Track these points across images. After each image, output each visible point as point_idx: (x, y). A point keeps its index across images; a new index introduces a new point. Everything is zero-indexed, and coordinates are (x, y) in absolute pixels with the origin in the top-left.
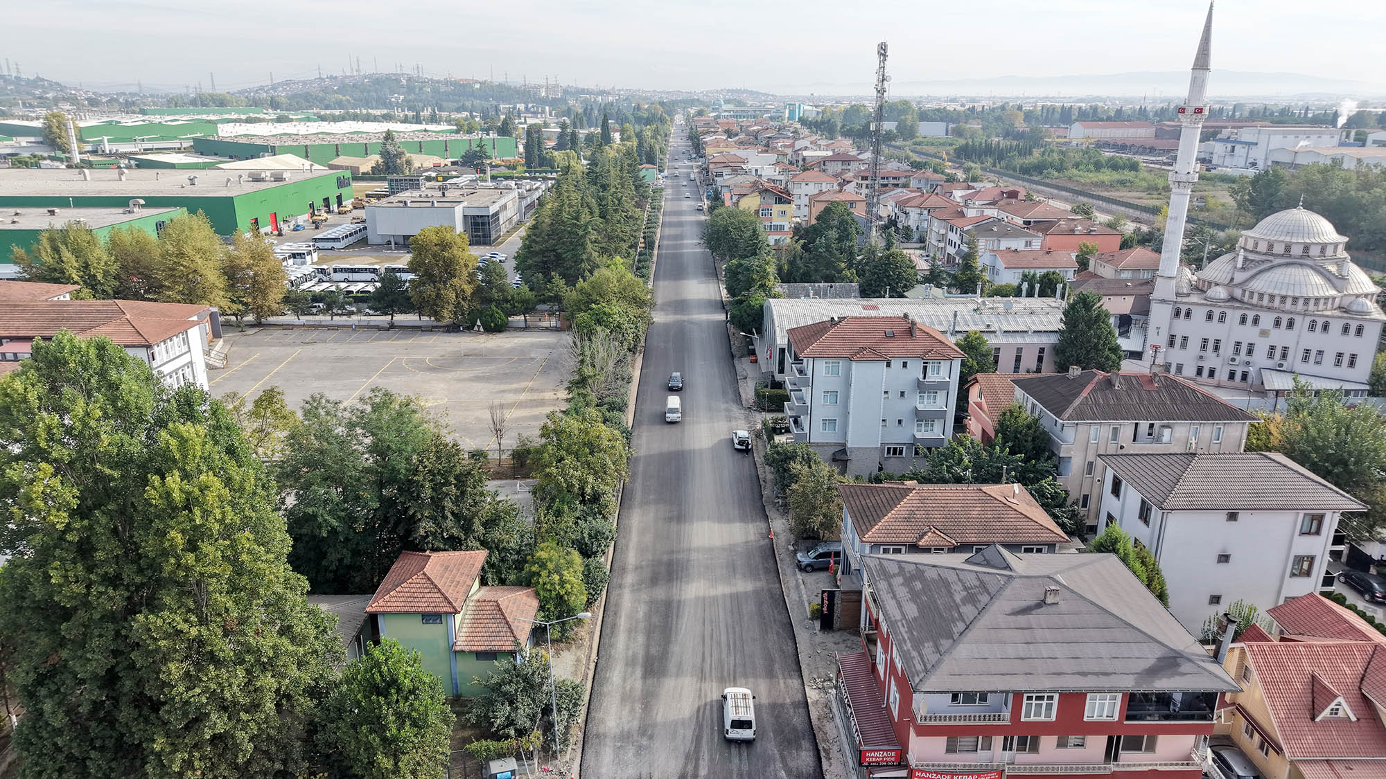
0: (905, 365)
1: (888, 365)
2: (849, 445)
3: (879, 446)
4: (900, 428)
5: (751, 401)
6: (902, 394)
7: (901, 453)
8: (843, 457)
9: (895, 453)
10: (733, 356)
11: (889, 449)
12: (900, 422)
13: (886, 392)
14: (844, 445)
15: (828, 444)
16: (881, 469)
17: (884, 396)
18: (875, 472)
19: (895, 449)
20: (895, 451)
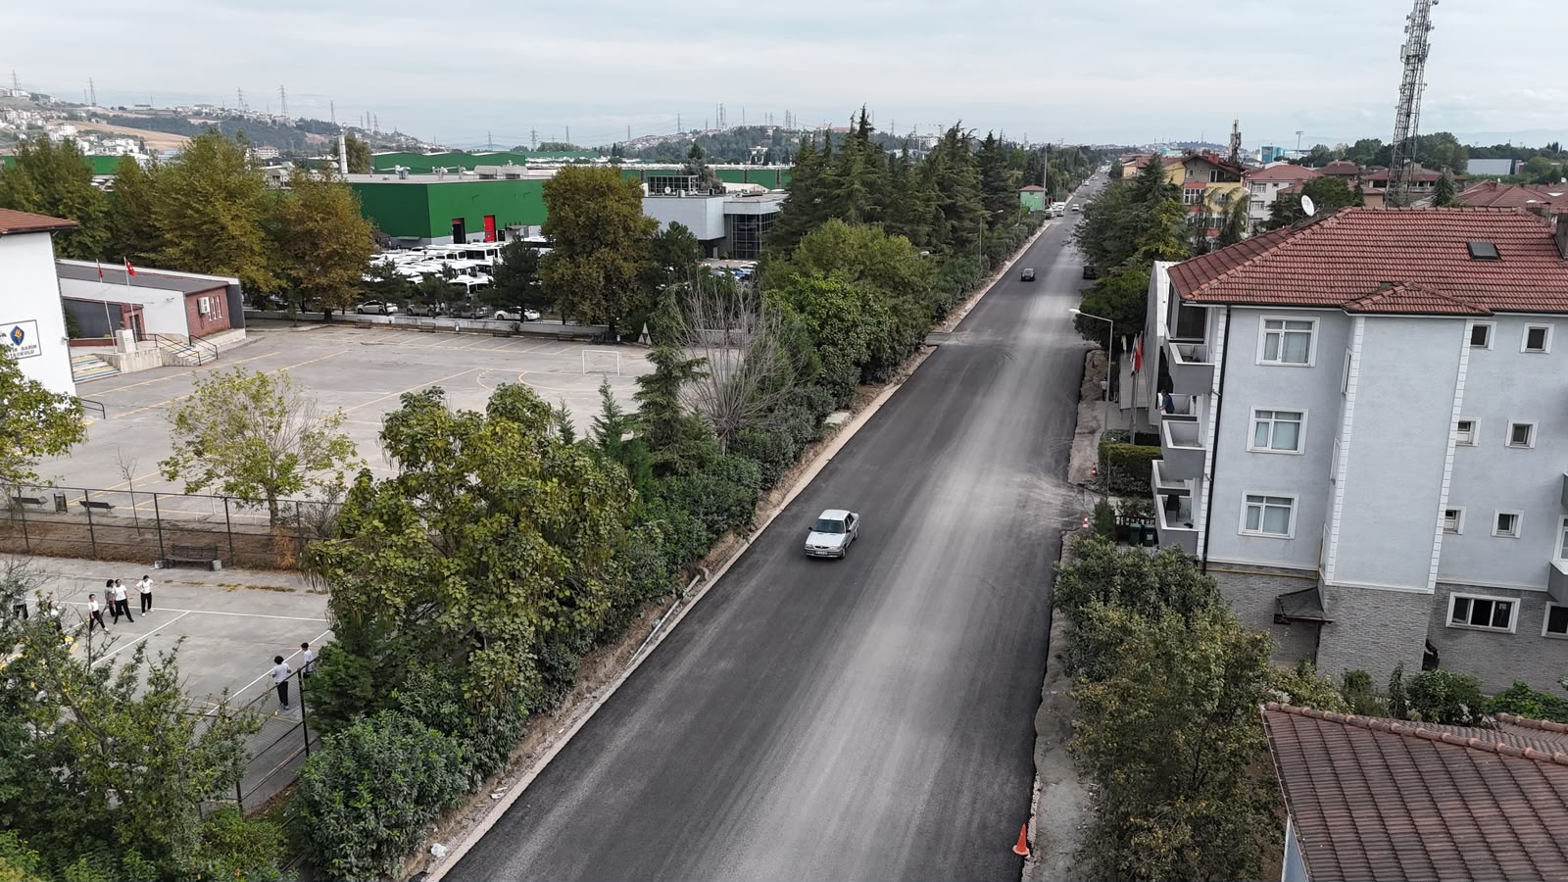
0: (1536, 340)
1: (1479, 337)
2: (1330, 578)
3: (1431, 589)
4: (1505, 542)
5: (1090, 473)
6: (1521, 433)
7: (1502, 618)
8: (1307, 613)
9: (1481, 616)
10: (1080, 398)
11: (1461, 604)
12: (1505, 521)
13: (1464, 426)
14: (1315, 577)
15: (1261, 572)
16: (1431, 660)
17: (1456, 435)
18: (1414, 669)
19: (1482, 607)
20: (1485, 612)
